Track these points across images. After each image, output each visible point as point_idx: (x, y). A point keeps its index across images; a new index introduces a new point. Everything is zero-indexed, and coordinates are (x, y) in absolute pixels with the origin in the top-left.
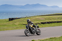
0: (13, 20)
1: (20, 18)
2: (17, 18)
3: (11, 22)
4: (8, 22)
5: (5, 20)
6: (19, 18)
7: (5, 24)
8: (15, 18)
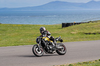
0: (69, 27)
1: (80, 23)
2: (75, 24)
3: (65, 29)
4: (60, 30)
5: (56, 26)
6: (78, 24)
7: (56, 32)
8: (72, 24)
